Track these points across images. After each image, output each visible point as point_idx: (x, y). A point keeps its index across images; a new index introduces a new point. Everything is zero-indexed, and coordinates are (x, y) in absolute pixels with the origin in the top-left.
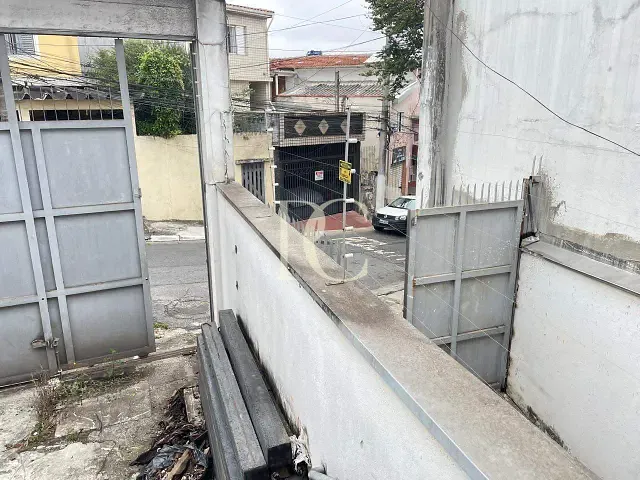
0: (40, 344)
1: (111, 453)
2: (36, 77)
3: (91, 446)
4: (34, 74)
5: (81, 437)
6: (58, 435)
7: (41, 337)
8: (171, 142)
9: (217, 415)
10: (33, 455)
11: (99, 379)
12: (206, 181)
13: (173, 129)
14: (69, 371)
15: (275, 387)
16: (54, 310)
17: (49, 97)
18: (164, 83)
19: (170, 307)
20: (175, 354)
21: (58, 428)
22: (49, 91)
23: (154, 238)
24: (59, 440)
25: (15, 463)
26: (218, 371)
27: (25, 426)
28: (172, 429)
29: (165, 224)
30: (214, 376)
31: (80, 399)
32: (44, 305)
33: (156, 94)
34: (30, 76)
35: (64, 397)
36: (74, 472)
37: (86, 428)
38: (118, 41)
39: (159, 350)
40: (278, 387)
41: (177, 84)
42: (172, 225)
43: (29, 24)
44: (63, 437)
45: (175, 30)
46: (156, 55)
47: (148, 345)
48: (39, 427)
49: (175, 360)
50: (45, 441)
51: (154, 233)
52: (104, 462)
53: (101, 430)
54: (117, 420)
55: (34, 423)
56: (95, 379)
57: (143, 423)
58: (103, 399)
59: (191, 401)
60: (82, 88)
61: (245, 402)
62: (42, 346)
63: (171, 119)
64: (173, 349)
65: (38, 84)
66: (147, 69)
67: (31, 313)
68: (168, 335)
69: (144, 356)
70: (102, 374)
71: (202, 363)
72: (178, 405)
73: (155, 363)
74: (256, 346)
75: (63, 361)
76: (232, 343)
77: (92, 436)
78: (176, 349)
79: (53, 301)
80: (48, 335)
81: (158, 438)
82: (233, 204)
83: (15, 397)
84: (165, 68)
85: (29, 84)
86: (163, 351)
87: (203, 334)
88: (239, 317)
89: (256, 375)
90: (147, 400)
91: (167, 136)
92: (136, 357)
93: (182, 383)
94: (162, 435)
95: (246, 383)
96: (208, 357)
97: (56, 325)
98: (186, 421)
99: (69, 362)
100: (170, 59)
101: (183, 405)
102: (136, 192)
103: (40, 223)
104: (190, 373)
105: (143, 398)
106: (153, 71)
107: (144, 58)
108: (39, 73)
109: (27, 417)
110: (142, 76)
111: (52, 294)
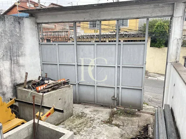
0: (113, 98)
1: (124, 134)
2: (126, 32)
3: (120, 129)
4: (126, 31)
5: (118, 126)
6: (113, 123)
7: (114, 97)
8: (160, 49)
9: (157, 137)
10: (106, 125)
11: (126, 112)
12: (168, 61)
13: (161, 45)
14: (119, 108)
15: (180, 136)
16: (118, 91)
17: (128, 37)
18: (162, 32)
19: (150, 99)
20: (148, 113)
21: (113, 121)
22: (129, 35)
23: (149, 78)
24: (113, 124)
25: (102, 125)
26: (160, 123)
27: (106, 117)
28: (142, 135)
29: (154, 74)
30: (158, 124)
31: (120, 116)
32: (116, 88)
33: (158, 35)
34: (125, 31)
35: (116, 114)
36: (114, 134)
37: (120, 124)
38: (148, 19)
39: (143, 110)
40: (181, 136)
41: (165, 31)
42: (156, 75)
43: (125, 17)
44: (114, 124)
45: (166, 14)
46: (161, 23)
47: (141, 108)
48: (109, 119)
49: (148, 115)
50: (110, 123)
51: (150, 76)
52: (122, 135)
53: (123, 126)
54: (128, 125)
55: (108, 117)
56: (125, 112)
57: (135, 129)
58: (126, 118)
59: (150, 129)
60: (138, 34)
61: (167, 136)
62: (114, 99)
63: (161, 42)
64: (148, 111)
65: (126, 33)
66: (157, 28)
67: (113, 90)
68: (148, 107)
69: (139, 110)
70: (127, 111)
71: (156, 118)
72: (146, 128)
73: (142, 114)
74: (176, 120)
75: (118, 104)
76: (167, 116)
77: (121, 127)
78: (149, 112)
79: (118, 88)
80: (116, 97)
81: (138, 136)
82: (176, 69)
83: (106, 109)
84: (163, 27)
85: (124, 34)
86: (145, 111)
87: (158, 110)
88: (172, 108)
89: (173, 129)
90: (137, 123)
91: (159, 47)
92: (137, 110)
93: (148, 123)
94: (139, 135)
95: (169, 130)
96: (158, 117)
97: (118, 95)
98: (147, 134)
99: (119, 105)
100: (165, 24)
101: (147, 129)
102: (145, 63)
103: (119, 68)
104: (152, 121)
105: (136, 122)
106: (159, 28)
107: (157, 24)
108: (127, 30)
109: (107, 115)
110: (155, 30)
111: (118, 86)
